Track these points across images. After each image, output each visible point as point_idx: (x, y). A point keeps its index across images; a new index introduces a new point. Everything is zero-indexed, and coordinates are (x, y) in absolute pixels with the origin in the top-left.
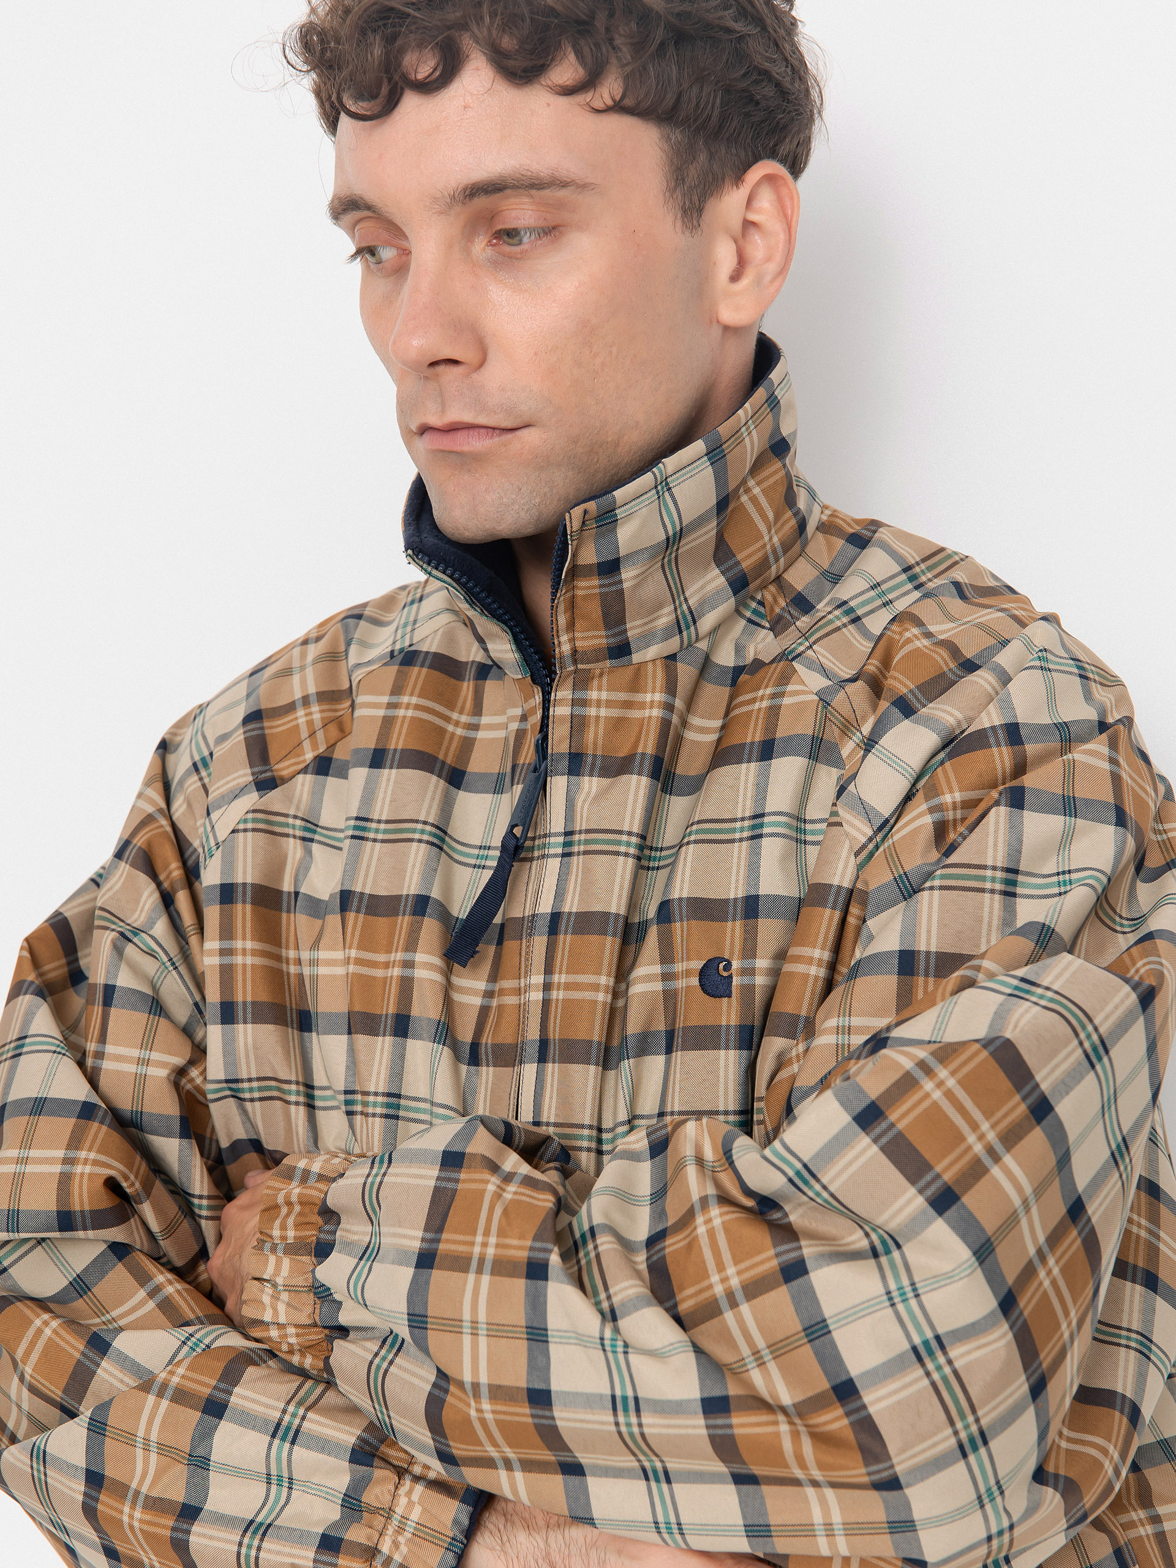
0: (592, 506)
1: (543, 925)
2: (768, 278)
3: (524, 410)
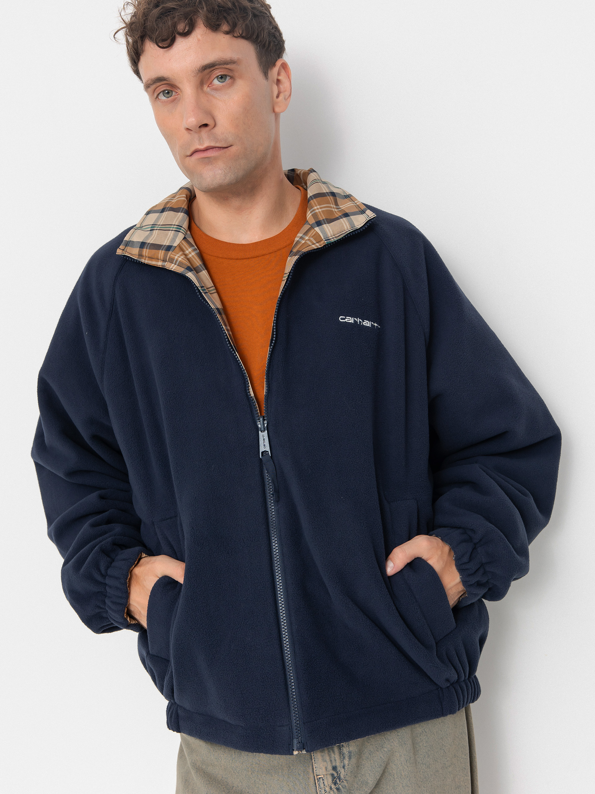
2: (287, 97)
3: (231, 140)
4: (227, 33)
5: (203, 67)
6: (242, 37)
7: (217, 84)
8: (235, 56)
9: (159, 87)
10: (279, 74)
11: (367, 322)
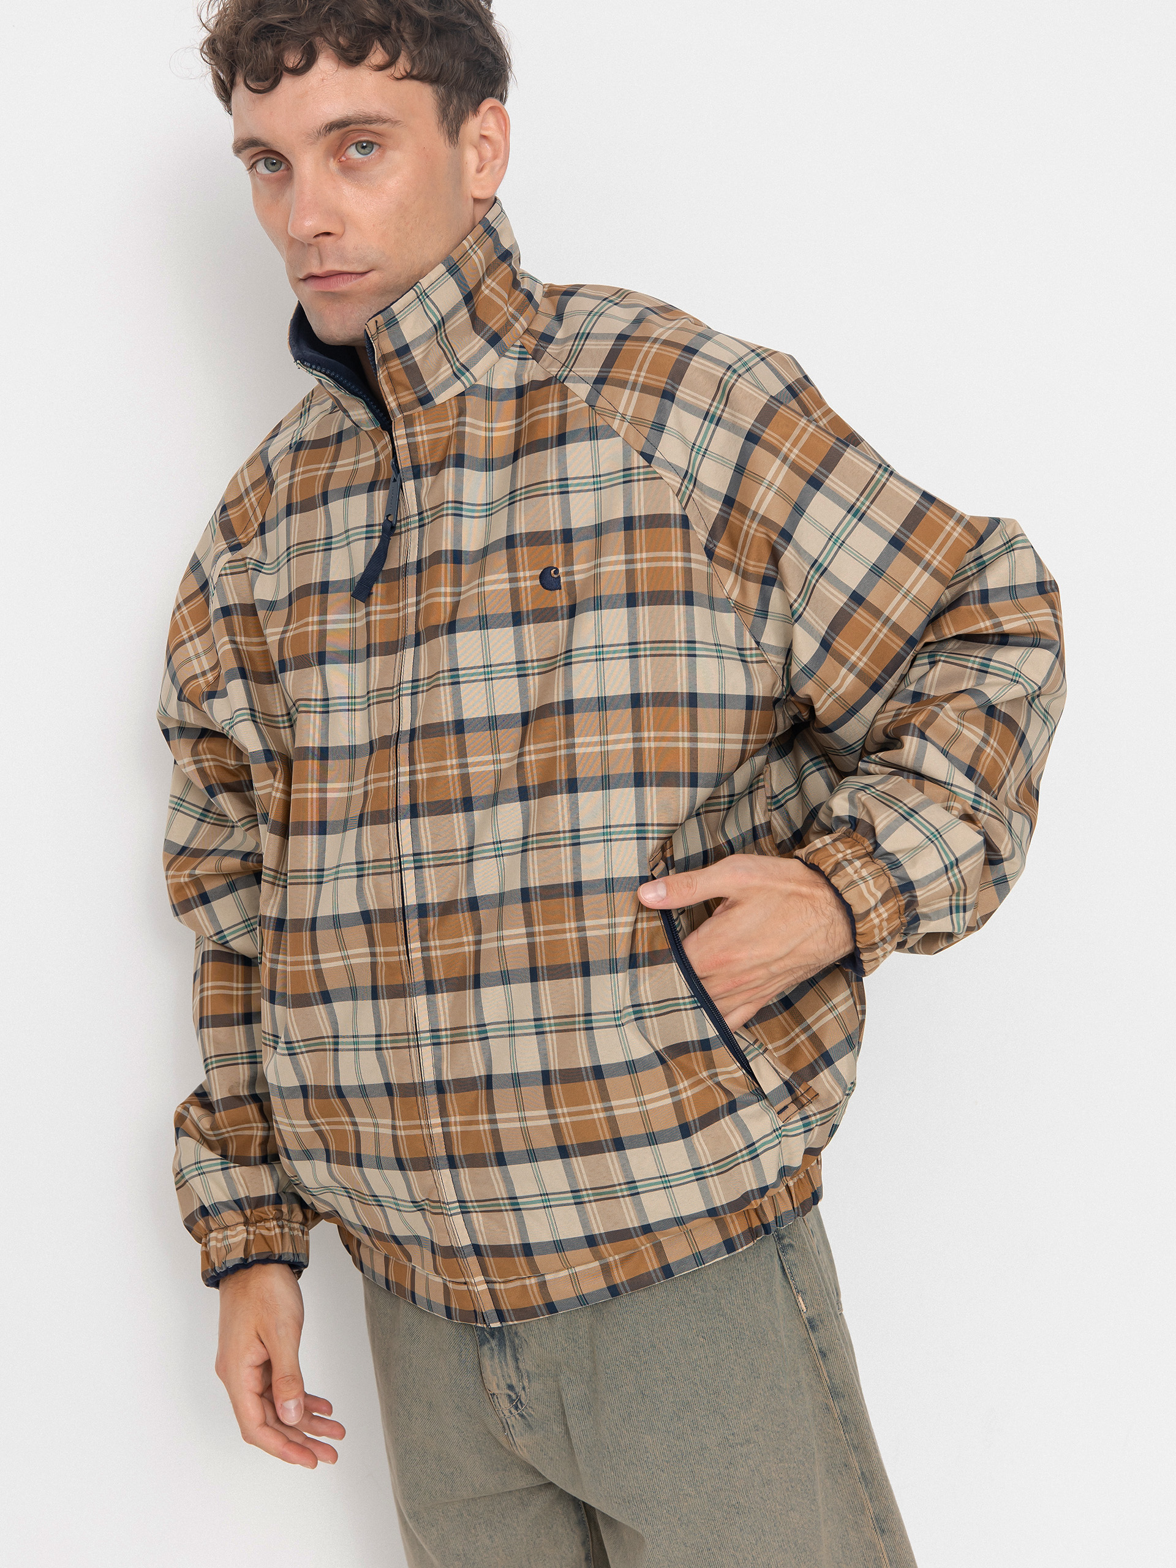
0: (380, 318)
1: (412, 569)
3: (371, 259)
7: (356, 156)
10: (484, 125)
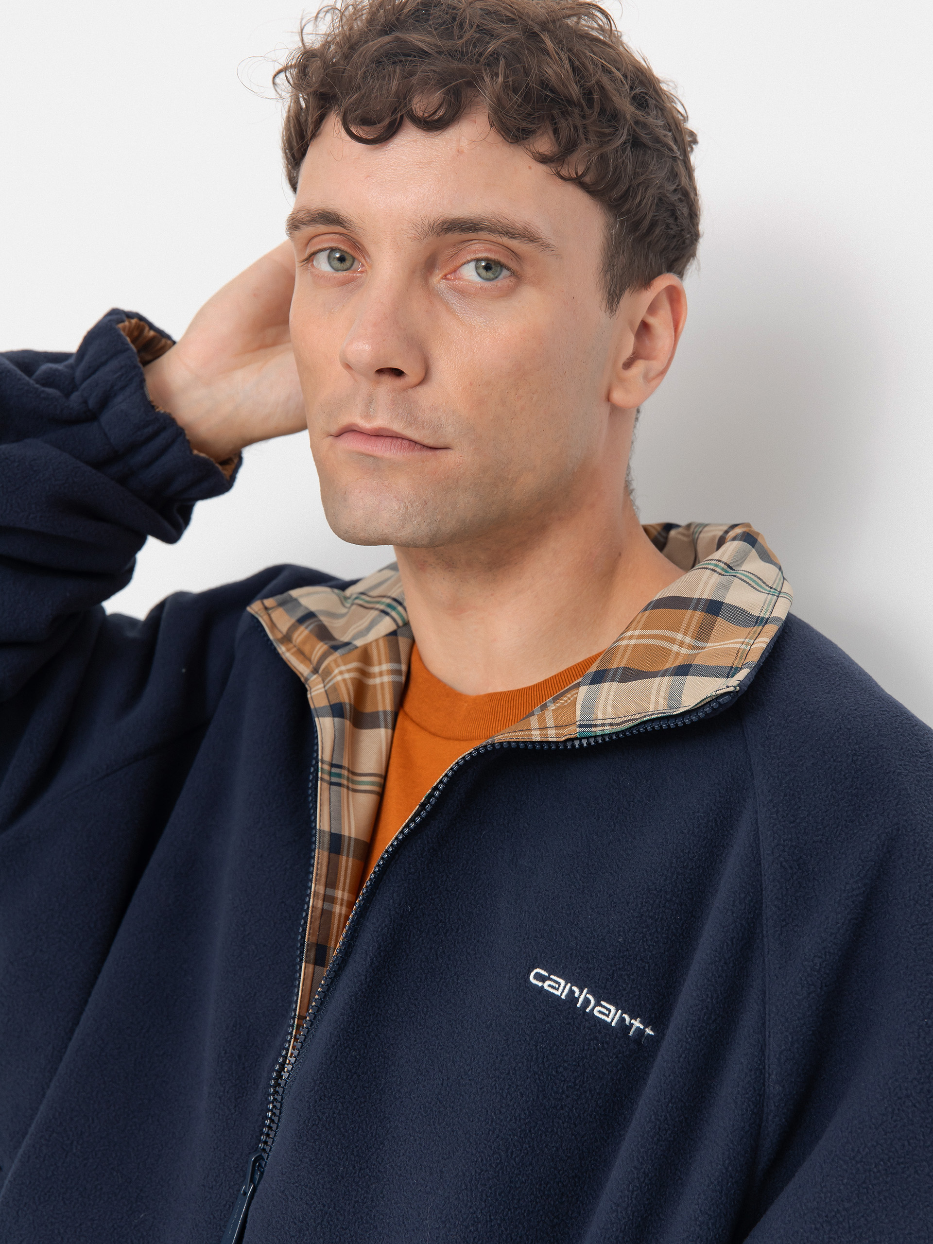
2: (652, 374)
3: (449, 434)
4: (543, 159)
5: (444, 223)
6: (578, 181)
7: (470, 278)
8: (541, 226)
9: (321, 237)
10: (652, 309)
11: (610, 1011)
